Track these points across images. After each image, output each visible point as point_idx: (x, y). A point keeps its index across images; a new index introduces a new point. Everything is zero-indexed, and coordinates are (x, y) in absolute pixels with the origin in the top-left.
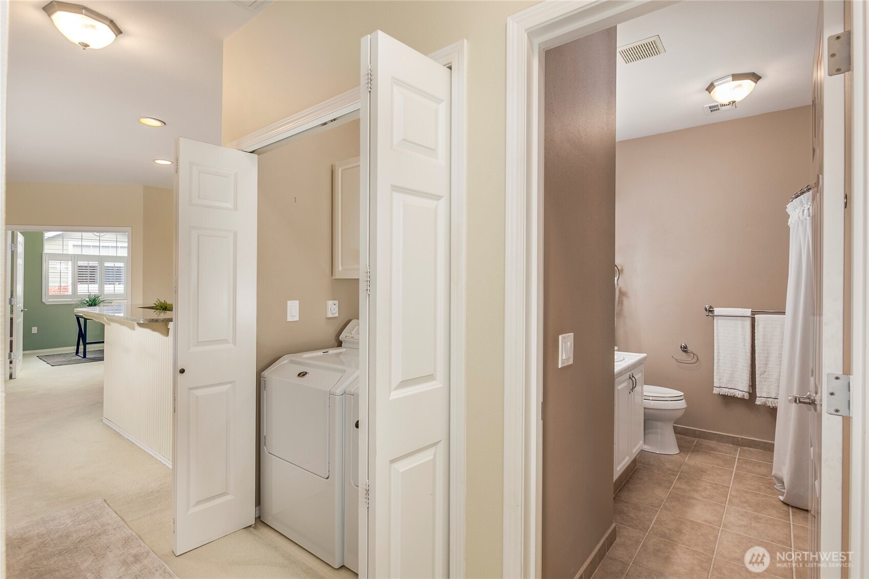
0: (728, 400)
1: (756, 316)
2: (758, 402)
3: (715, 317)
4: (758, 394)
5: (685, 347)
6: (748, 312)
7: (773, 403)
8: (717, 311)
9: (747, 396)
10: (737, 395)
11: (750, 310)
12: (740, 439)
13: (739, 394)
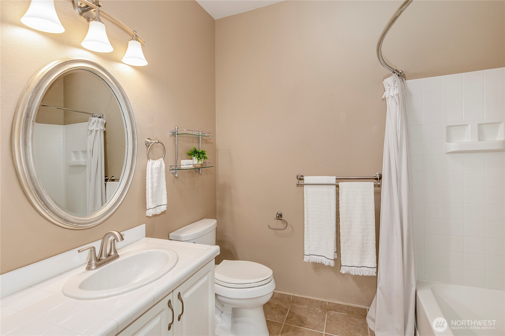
0: (318, 266)
1: (340, 184)
2: (343, 270)
3: (305, 186)
4: (343, 263)
5: (281, 215)
6: (332, 179)
7: (355, 271)
8: (307, 179)
9: (332, 264)
10: (324, 263)
11: (335, 177)
12: (327, 303)
13: (326, 262)
